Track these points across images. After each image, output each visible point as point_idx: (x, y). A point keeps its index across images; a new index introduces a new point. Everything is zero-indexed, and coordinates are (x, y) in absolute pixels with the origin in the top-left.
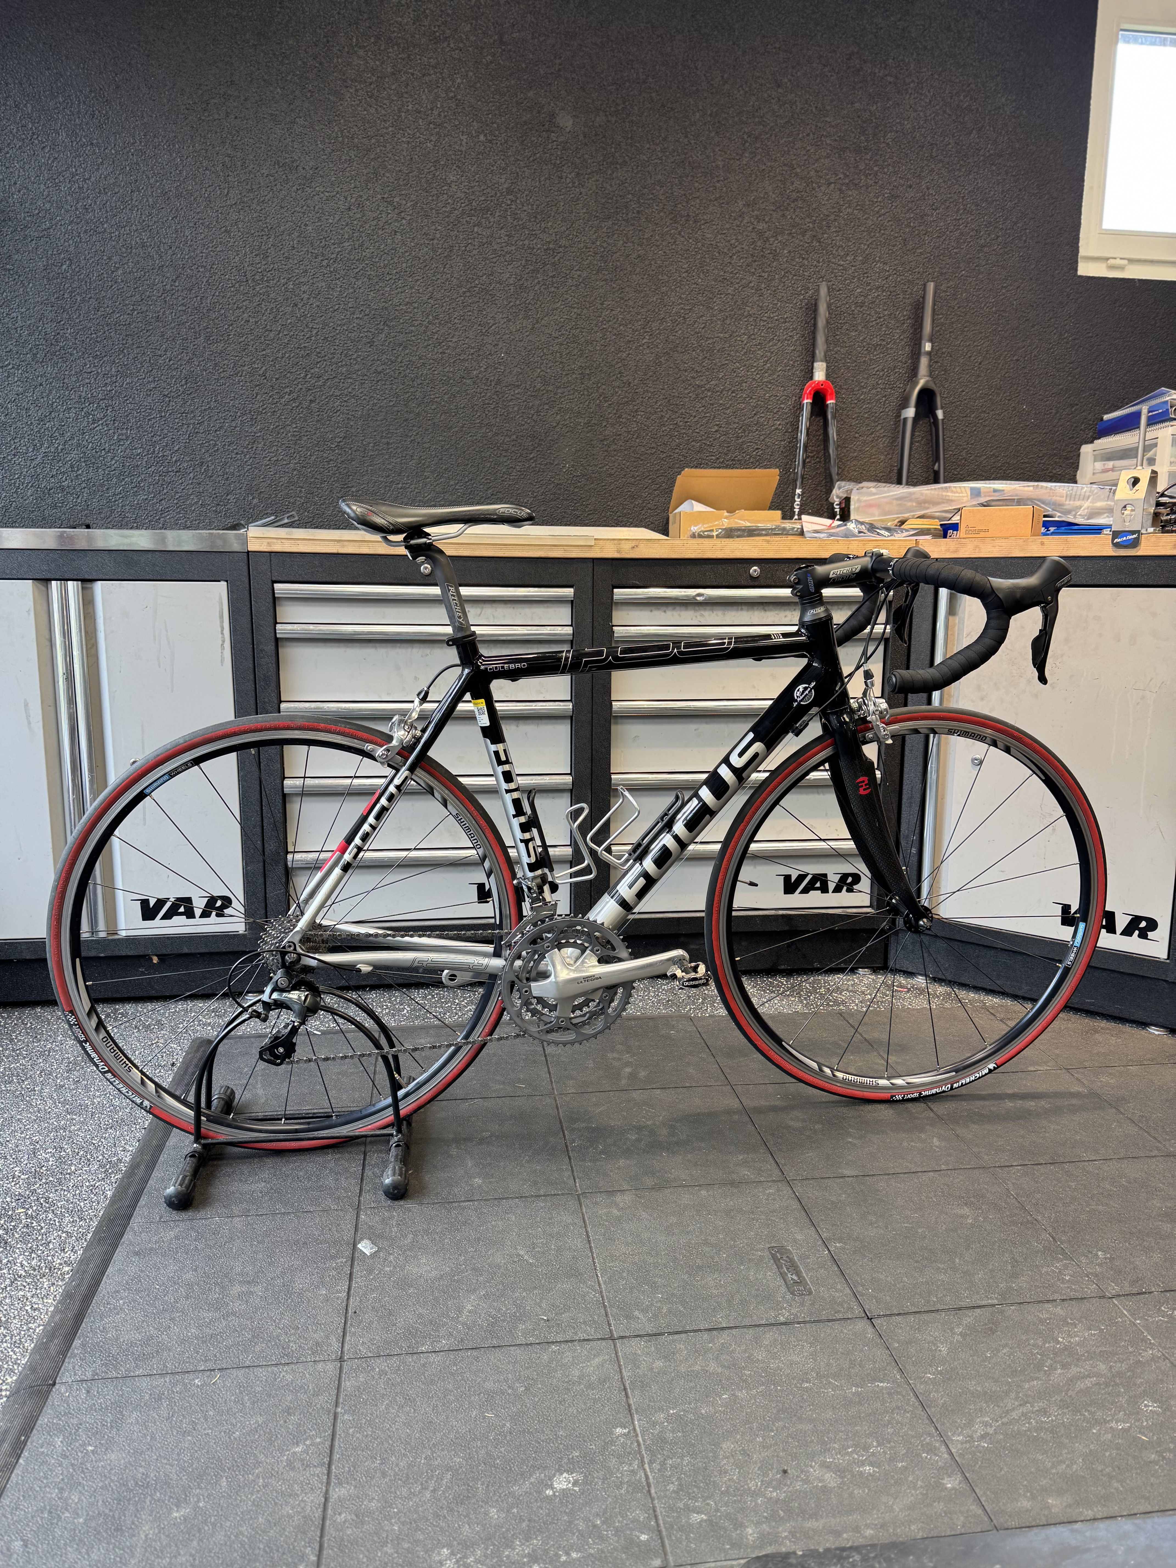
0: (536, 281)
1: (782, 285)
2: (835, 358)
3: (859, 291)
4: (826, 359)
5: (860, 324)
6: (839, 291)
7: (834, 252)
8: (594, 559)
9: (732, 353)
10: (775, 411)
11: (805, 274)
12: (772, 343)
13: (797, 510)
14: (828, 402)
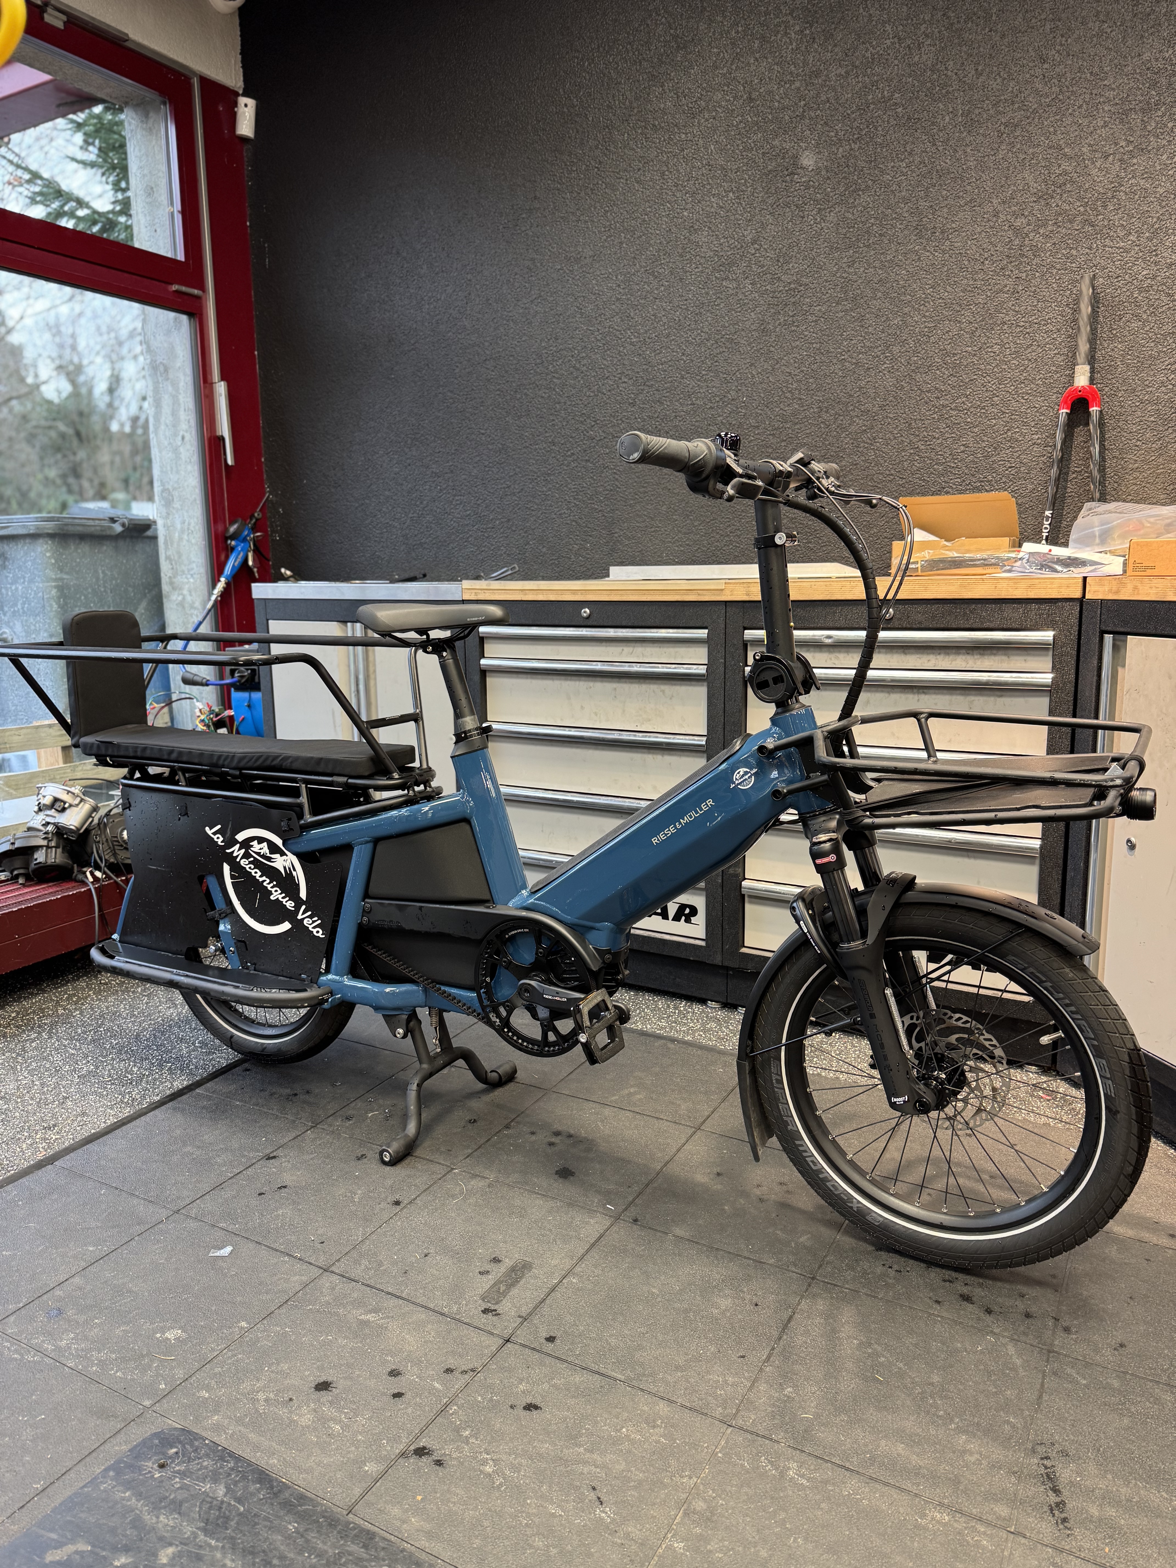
0: (777, 323)
1: (1044, 283)
2: (1110, 356)
3: (1144, 273)
4: (1091, 360)
5: (1145, 312)
6: (1117, 278)
7: (1112, 234)
8: (726, 602)
9: (982, 367)
10: (1033, 424)
11: (1074, 265)
12: (1030, 350)
13: (1045, 535)
14: (1091, 410)
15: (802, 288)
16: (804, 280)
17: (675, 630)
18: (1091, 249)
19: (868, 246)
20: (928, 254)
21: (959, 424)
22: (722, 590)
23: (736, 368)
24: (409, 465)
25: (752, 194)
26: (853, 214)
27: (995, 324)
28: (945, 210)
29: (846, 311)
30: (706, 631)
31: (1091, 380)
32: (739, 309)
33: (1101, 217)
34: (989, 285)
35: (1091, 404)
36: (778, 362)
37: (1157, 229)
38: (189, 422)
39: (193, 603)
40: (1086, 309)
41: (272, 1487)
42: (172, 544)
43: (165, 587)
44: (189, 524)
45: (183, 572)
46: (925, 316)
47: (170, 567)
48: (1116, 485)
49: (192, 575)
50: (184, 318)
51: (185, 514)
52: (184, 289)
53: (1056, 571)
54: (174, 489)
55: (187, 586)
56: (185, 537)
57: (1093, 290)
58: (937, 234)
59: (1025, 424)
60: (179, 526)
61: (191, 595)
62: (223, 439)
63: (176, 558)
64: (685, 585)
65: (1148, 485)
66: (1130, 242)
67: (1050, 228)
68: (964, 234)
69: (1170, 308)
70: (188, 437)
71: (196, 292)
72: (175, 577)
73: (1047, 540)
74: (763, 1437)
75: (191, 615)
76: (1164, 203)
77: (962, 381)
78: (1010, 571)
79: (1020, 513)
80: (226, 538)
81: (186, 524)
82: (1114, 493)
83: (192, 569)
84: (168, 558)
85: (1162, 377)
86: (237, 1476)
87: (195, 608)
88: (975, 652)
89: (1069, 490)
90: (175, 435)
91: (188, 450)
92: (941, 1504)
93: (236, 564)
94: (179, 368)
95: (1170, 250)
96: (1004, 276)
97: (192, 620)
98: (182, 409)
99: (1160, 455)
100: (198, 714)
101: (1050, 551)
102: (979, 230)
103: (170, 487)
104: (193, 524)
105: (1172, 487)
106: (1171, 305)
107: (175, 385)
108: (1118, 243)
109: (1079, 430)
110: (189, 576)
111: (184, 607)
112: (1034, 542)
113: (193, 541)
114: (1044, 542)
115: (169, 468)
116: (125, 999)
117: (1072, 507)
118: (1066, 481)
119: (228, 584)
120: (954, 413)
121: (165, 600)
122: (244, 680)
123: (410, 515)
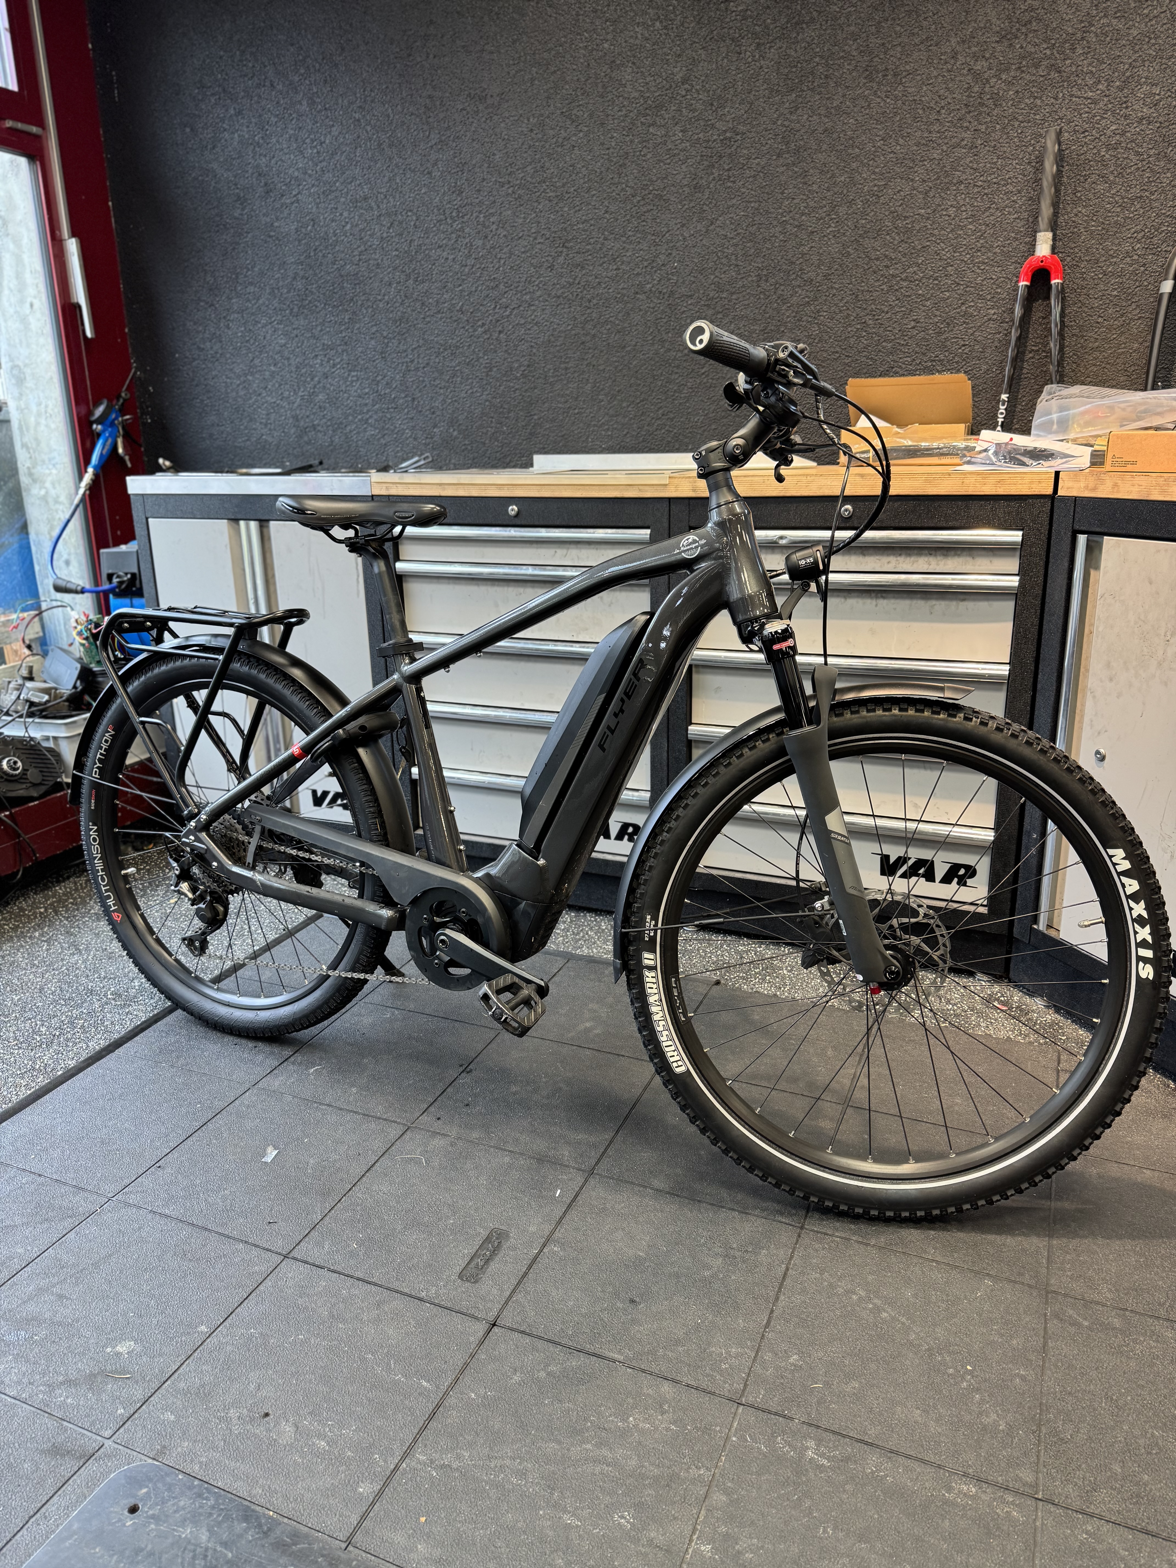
0: (711, 177)
1: (1005, 137)
2: (1074, 222)
3: (1113, 128)
4: (1053, 227)
5: (1112, 172)
6: (1083, 133)
7: (1080, 82)
8: (670, 499)
9: (936, 232)
10: (989, 297)
11: (1038, 117)
12: (987, 214)
13: (1000, 420)
14: (1053, 282)
15: (738, 137)
16: (741, 128)
17: (614, 531)
18: (1056, 99)
19: (812, 90)
20: (879, 100)
21: (909, 296)
22: (666, 485)
23: (666, 229)
24: (297, 336)
25: (682, 25)
26: (796, 51)
27: (951, 183)
28: (899, 49)
29: (787, 165)
30: (648, 531)
31: (1053, 248)
32: (668, 161)
33: (1068, 62)
34: (945, 138)
35: (1053, 276)
36: (712, 223)
37: (1128, 78)
38: (37, 286)
39: (58, 497)
40: (1050, 168)
41: (260, 1526)
42: (28, 429)
43: (24, 479)
44: (46, 406)
45: (43, 461)
46: (874, 173)
47: (28, 456)
48: (1074, 366)
49: (54, 465)
50: (23, 161)
51: (41, 395)
52: (19, 126)
53: (1023, 464)
54: (26, 365)
55: (50, 479)
56: (43, 421)
57: (1059, 145)
58: (889, 77)
59: (980, 297)
60: (34, 409)
61: (54, 488)
62: (80, 307)
63: (34, 446)
64: (623, 479)
65: (1108, 366)
66: (1099, 92)
67: (1012, 73)
68: (919, 78)
69: (1138, 168)
70: (36, 304)
71: (34, 129)
72: (34, 468)
73: (1002, 426)
74: (776, 1414)
75: (57, 511)
76: (1137, 47)
77: (914, 248)
78: (969, 463)
79: (974, 395)
80: (91, 423)
81: (43, 406)
82: (1072, 374)
83: (54, 458)
84: (24, 445)
85: (1127, 247)
86: (219, 1515)
87: (60, 503)
88: (939, 553)
89: (1025, 371)
90: (22, 301)
91: (39, 320)
92: (965, 1475)
93: (104, 452)
94: (21, 221)
95: (1142, 102)
96: (962, 127)
97: (57, 517)
98: (28, 271)
99: (1122, 333)
100: (75, 624)
101: (1011, 439)
102: (935, 73)
103: (21, 364)
104: (51, 406)
105: (1133, 368)
106: (1140, 165)
107: (17, 242)
108: (1086, 92)
109: (1038, 305)
110: (51, 467)
111: (47, 502)
112: (990, 429)
113: (53, 426)
114: (999, 428)
115: (17, 341)
116: (22, 946)
117: (1027, 390)
118: (1023, 361)
119: (96, 476)
120: (905, 284)
121: (24, 494)
122: (123, 586)
123: (300, 394)
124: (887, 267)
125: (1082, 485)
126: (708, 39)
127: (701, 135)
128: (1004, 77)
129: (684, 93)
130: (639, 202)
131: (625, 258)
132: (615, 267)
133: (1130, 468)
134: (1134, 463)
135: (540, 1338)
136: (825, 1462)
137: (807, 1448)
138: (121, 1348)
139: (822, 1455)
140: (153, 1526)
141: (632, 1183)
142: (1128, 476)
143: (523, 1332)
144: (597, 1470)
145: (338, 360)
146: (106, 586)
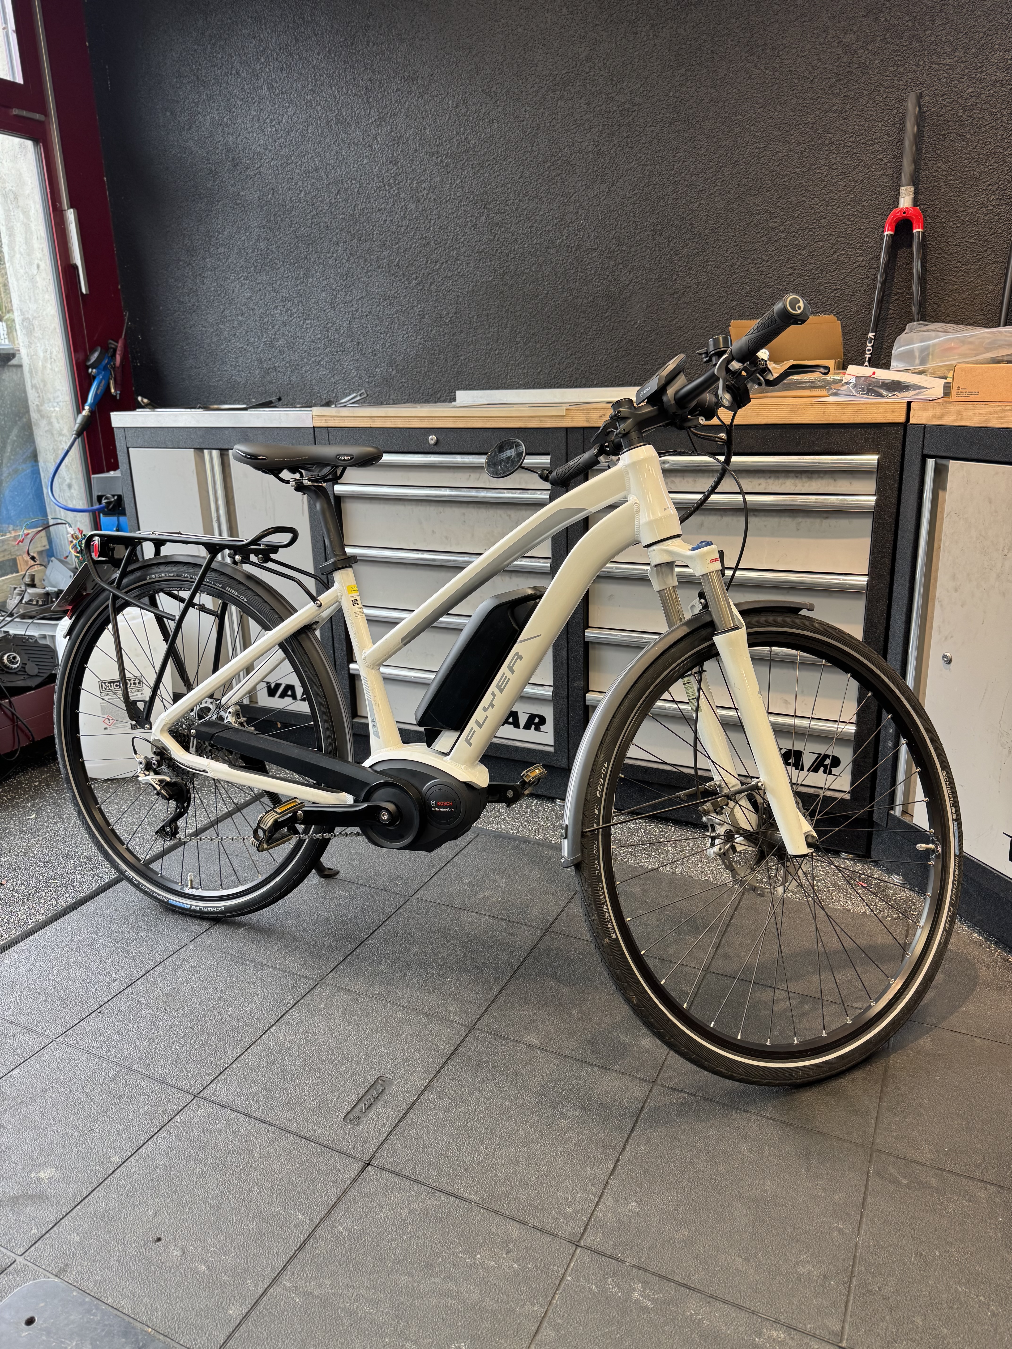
0: (612, 144)
1: (871, 102)
2: (934, 177)
3: (969, 91)
4: (915, 182)
5: (969, 131)
6: (942, 96)
7: (939, 50)
8: (567, 429)
9: (810, 188)
10: (858, 246)
11: (901, 83)
12: (856, 171)
13: (867, 356)
14: (914, 231)
15: (635, 107)
16: (637, 100)
18: (918, 66)
19: (700, 64)
20: (759, 72)
21: (787, 246)
22: (563, 416)
23: (573, 191)
24: (260, 290)
25: (586, 9)
26: (685, 30)
27: (823, 144)
28: (776, 25)
29: (678, 131)
30: (549, 457)
31: (915, 202)
32: (575, 130)
33: (928, 32)
34: (818, 104)
35: (914, 225)
36: (613, 185)
37: (983, 45)
38: (42, 251)
39: (61, 430)
40: (911, 128)
42: (36, 372)
43: (34, 415)
44: (51, 353)
45: (49, 400)
46: (755, 137)
47: (37, 395)
48: (936, 306)
49: (58, 403)
50: (29, 144)
51: (47, 343)
52: (24, 113)
53: (881, 395)
54: (34, 318)
55: (54, 414)
56: (49, 366)
57: (920, 108)
58: (768, 51)
59: (850, 246)
60: (41, 355)
61: (58, 423)
62: (77, 267)
63: (42, 386)
64: (527, 412)
65: (966, 306)
66: (956, 59)
67: (878, 44)
68: (794, 50)
69: (993, 127)
70: (42, 265)
71: (38, 116)
72: (41, 405)
73: (869, 361)
74: (610, 1257)
75: (60, 442)
76: (991, 17)
77: (791, 203)
78: (836, 394)
79: (844, 334)
80: (88, 367)
81: (48, 353)
82: (933, 314)
83: (58, 397)
84: (33, 386)
85: (982, 198)
87: (63, 435)
88: (804, 475)
89: (891, 312)
90: (31, 264)
91: (44, 279)
92: (777, 1321)
93: (99, 392)
94: (29, 195)
95: (995, 67)
96: (833, 94)
97: (61, 447)
98: (35, 237)
99: (979, 276)
100: (71, 539)
101: (874, 373)
102: (809, 46)
103: (30, 316)
104: (55, 353)
105: (988, 308)
106: (994, 124)
107: (26, 213)
108: (944, 59)
109: (902, 252)
110: (55, 404)
111: (52, 434)
112: (859, 365)
113: (57, 370)
114: (867, 363)
115: (27, 297)
116: (15, 815)
117: (893, 329)
118: (888, 302)
119: (91, 411)
120: (783, 235)
121: (34, 428)
122: (111, 506)
123: (263, 340)
124: (766, 220)
125: (930, 413)
126: (608, 21)
127: (603, 107)
128: (870, 48)
129: (587, 70)
130: (549, 167)
131: (537, 217)
132: (530, 225)
133: (972, 398)
134: (976, 393)
135: (408, 1178)
136: (649, 1304)
137: (634, 1290)
138: (44, 1174)
139: (647, 1297)
140: (44, 1338)
141: (509, 1039)
142: (970, 405)
143: (392, 1172)
144: (443, 1302)
145: (295, 310)
146: (96, 506)
